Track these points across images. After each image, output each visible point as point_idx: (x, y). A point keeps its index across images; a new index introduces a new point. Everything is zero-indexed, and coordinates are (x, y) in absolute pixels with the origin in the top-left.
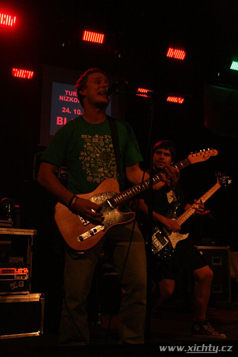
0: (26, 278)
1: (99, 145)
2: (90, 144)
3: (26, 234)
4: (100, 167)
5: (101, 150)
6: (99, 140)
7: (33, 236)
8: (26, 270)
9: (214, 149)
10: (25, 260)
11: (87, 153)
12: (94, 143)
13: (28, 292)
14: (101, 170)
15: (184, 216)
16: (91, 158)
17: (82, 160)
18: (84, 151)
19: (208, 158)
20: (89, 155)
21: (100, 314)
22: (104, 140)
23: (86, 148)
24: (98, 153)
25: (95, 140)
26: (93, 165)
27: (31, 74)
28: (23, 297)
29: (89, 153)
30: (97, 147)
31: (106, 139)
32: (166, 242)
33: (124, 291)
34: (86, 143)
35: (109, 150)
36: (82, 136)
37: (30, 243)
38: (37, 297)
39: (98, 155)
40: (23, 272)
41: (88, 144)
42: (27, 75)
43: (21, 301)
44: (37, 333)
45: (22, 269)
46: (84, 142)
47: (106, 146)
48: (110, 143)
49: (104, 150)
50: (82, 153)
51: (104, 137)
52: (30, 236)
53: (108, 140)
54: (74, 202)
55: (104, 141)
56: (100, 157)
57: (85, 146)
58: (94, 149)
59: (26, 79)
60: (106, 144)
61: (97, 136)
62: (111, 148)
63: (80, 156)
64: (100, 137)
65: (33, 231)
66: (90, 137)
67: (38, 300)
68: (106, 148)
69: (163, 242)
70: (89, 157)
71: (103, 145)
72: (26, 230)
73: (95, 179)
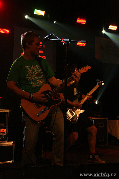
0: (5, 134)
1: (34, 70)
2: (30, 71)
3: (5, 112)
5: (36, 73)
6: (34, 68)
8: (5, 130)
9: (89, 66)
11: (30, 75)
12: (32, 70)
13: (6, 141)
15: (82, 101)
16: (32, 77)
17: (28, 79)
18: (28, 74)
19: (87, 70)
20: (31, 76)
21: (43, 152)
23: (29, 73)
24: (35, 74)
27: (8, 31)
28: (4, 143)
29: (31, 75)
30: (34, 72)
31: (37, 67)
32: (74, 114)
33: (54, 139)
34: (29, 70)
35: (39, 72)
36: (26, 67)
38: (11, 143)
39: (35, 75)
41: (30, 70)
42: (6, 32)
44: (11, 161)
47: (38, 71)
48: (39, 69)
49: (37, 72)
50: (28, 75)
51: (36, 66)
53: (38, 67)
55: (36, 68)
57: (28, 72)
58: (33, 73)
61: (32, 66)
62: (40, 71)
63: (27, 77)
64: (34, 67)
65: (8, 110)
66: (29, 67)
67: (12, 145)
68: (38, 72)
69: (72, 114)
70: (31, 77)
71: (36, 70)
72: (5, 110)
73: (36, 85)
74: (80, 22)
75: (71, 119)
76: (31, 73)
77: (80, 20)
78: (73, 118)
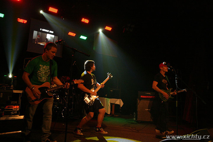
0: (18, 110)
1: (45, 69)
3: (19, 92)
4: (43, 77)
5: (45, 71)
7: (22, 93)
8: (18, 107)
10: (18, 102)
13: (18, 115)
14: (44, 78)
17: (38, 73)
20: (40, 73)
22: (47, 68)
25: (44, 67)
26: (41, 76)
27: (26, 21)
28: (16, 117)
36: (40, 65)
37: (20, 96)
38: (22, 117)
39: (44, 73)
40: (16, 108)
41: (41, 68)
42: (24, 21)
43: (15, 119)
45: (16, 106)
46: (40, 67)
48: (49, 69)
49: (46, 71)
52: (20, 93)
54: (33, 88)
56: (44, 74)
59: (23, 23)
60: (47, 69)
61: (45, 66)
62: (48, 71)
65: (22, 91)
66: (42, 66)
72: (19, 91)
73: (41, 81)
74: (84, 21)
75: (89, 103)
76: (42, 70)
77: (84, 19)
78: (90, 102)
